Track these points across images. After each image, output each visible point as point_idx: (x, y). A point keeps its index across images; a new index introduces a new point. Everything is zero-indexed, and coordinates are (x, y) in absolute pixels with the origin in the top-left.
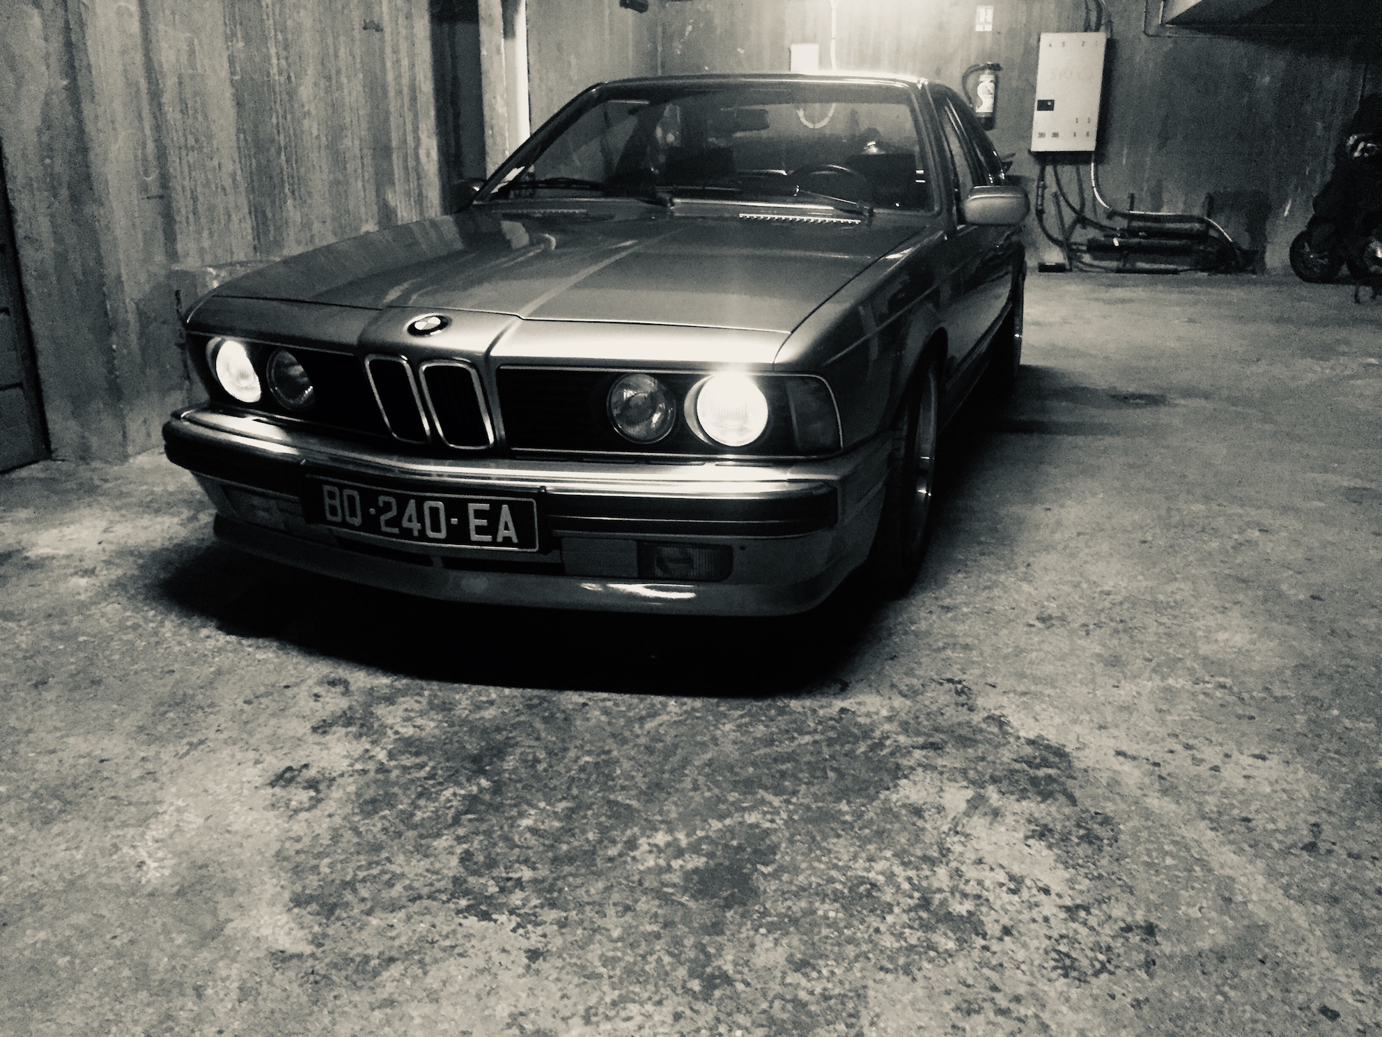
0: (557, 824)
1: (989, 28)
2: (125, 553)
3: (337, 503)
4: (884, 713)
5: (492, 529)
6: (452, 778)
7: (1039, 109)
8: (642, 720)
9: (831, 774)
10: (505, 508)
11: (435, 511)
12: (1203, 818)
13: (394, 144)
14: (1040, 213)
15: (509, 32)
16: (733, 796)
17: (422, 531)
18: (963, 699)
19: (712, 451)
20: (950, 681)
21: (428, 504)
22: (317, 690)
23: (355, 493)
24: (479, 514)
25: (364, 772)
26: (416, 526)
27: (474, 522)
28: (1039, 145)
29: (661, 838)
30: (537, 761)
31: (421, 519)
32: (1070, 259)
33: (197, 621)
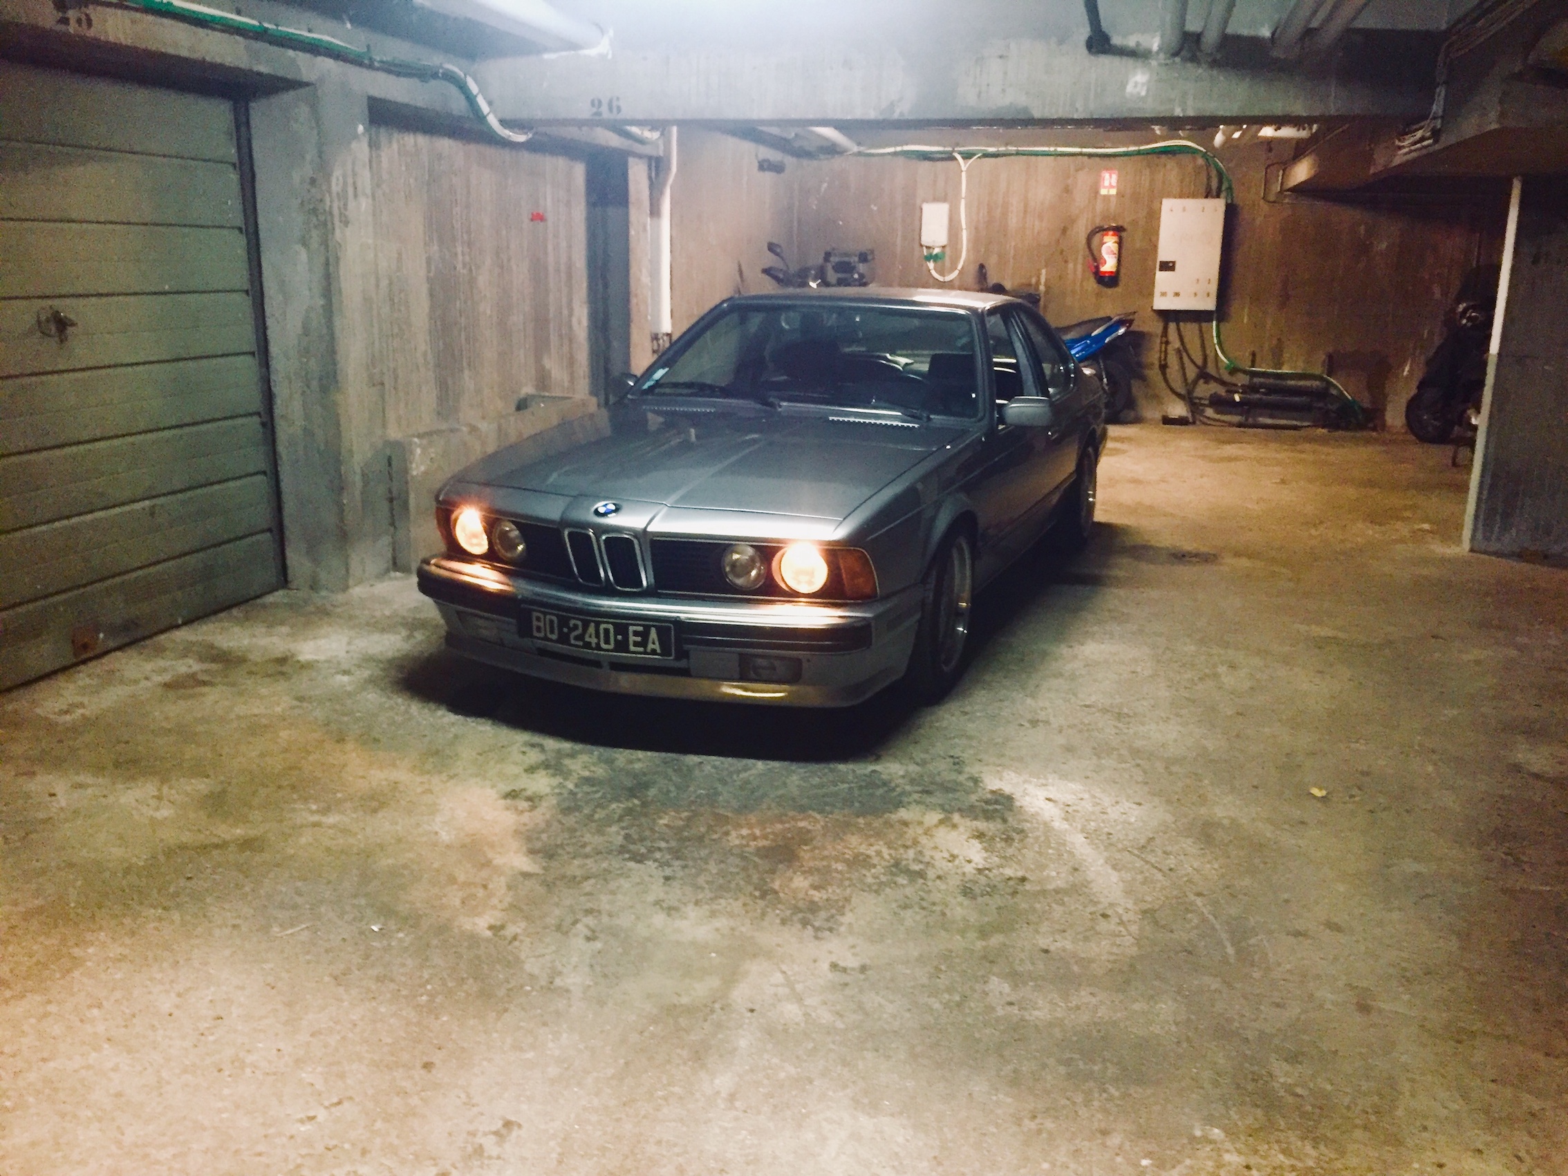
0: (681, 823)
1: (1113, 192)
2: (368, 659)
3: (542, 624)
4: (901, 773)
5: (644, 644)
6: (616, 799)
7: (1161, 270)
8: (739, 772)
9: (857, 804)
10: (653, 631)
11: (607, 631)
12: (1082, 831)
13: (551, 315)
14: (1163, 367)
15: (655, 212)
16: (791, 813)
17: (598, 644)
18: (957, 767)
19: (791, 595)
20: (952, 757)
21: (603, 626)
22: (524, 749)
23: (555, 618)
24: (636, 633)
25: (561, 794)
26: (594, 641)
27: (632, 638)
28: (1161, 303)
29: (745, 832)
30: (669, 791)
31: (597, 636)
32: (1193, 412)
33: (432, 706)
